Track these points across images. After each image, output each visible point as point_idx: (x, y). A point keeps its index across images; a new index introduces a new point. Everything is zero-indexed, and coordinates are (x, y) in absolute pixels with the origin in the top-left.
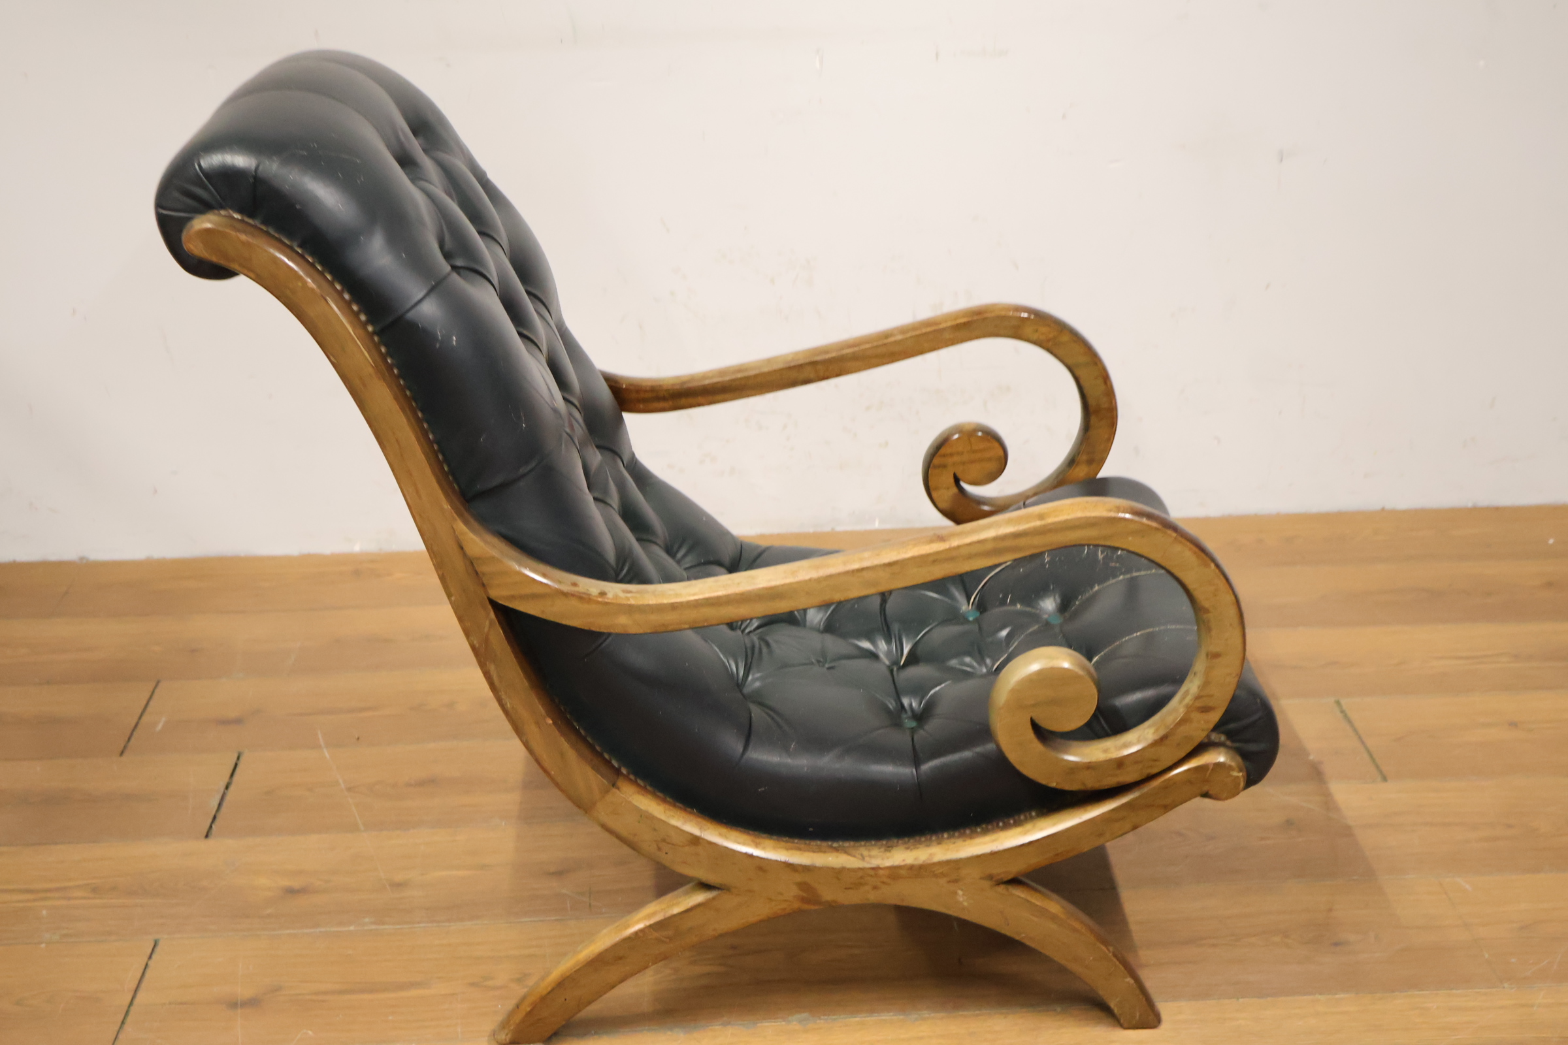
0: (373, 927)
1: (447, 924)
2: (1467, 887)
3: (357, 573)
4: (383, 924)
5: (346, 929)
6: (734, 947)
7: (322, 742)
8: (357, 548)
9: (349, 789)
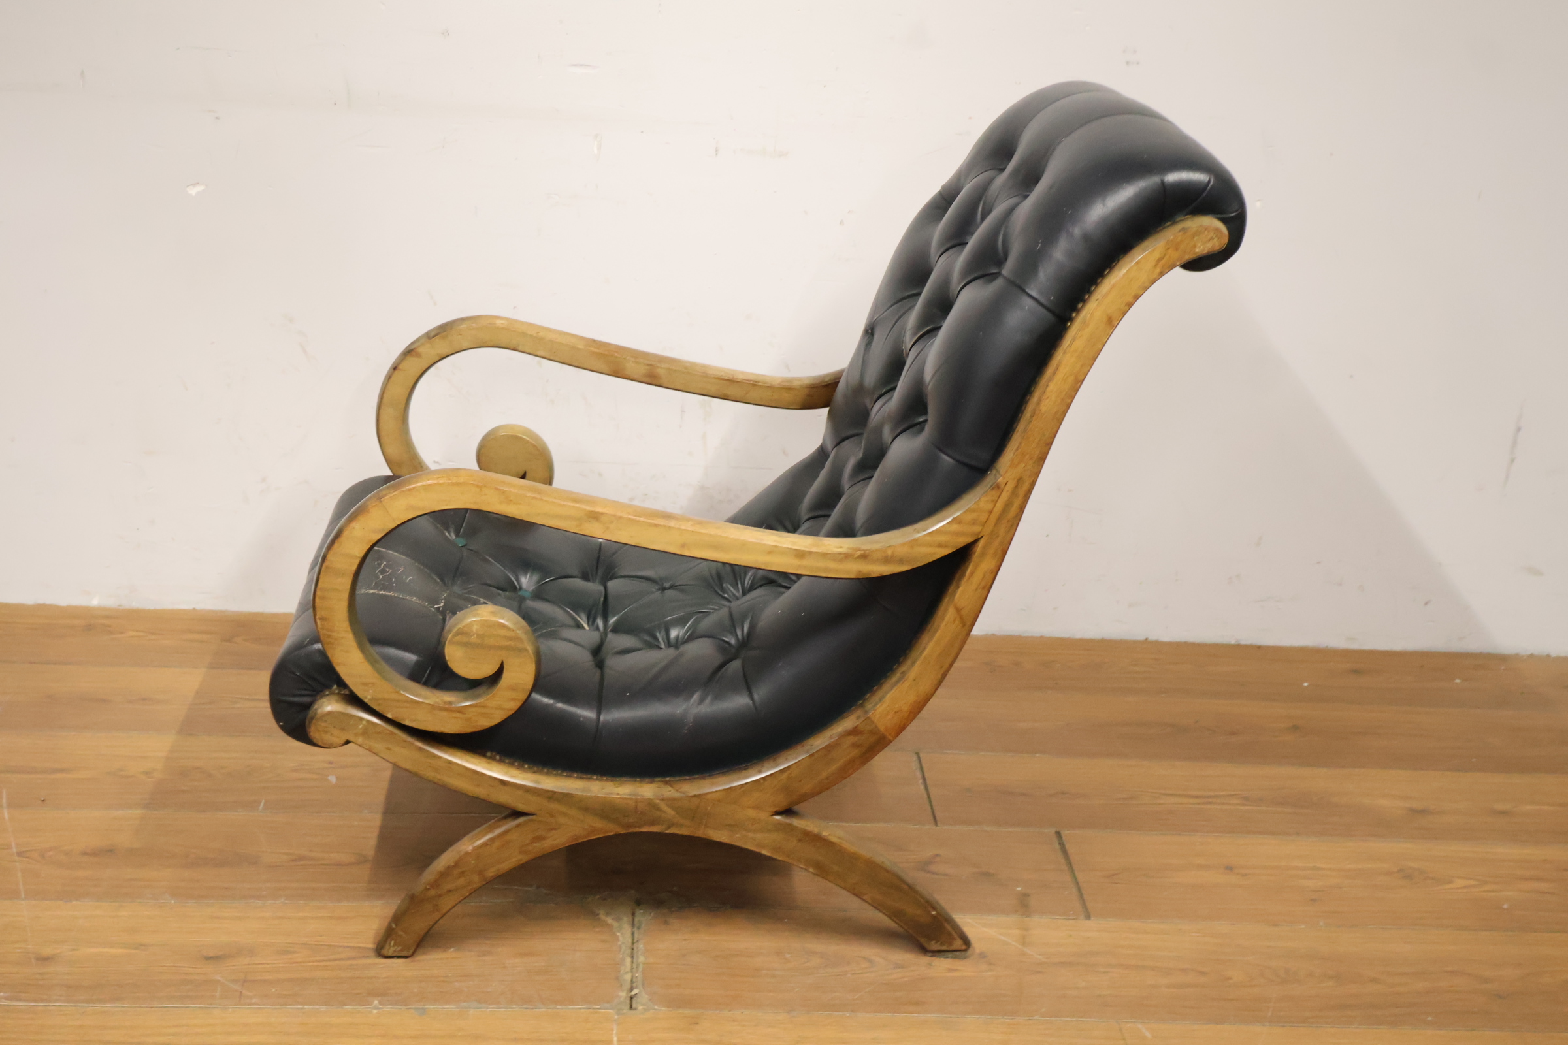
0: (6, 1002)
1: (85, 1005)
2: (1148, 1034)
3: (89, 628)
4: (18, 1000)
7: (4, 801)
8: (95, 602)
9: (20, 854)
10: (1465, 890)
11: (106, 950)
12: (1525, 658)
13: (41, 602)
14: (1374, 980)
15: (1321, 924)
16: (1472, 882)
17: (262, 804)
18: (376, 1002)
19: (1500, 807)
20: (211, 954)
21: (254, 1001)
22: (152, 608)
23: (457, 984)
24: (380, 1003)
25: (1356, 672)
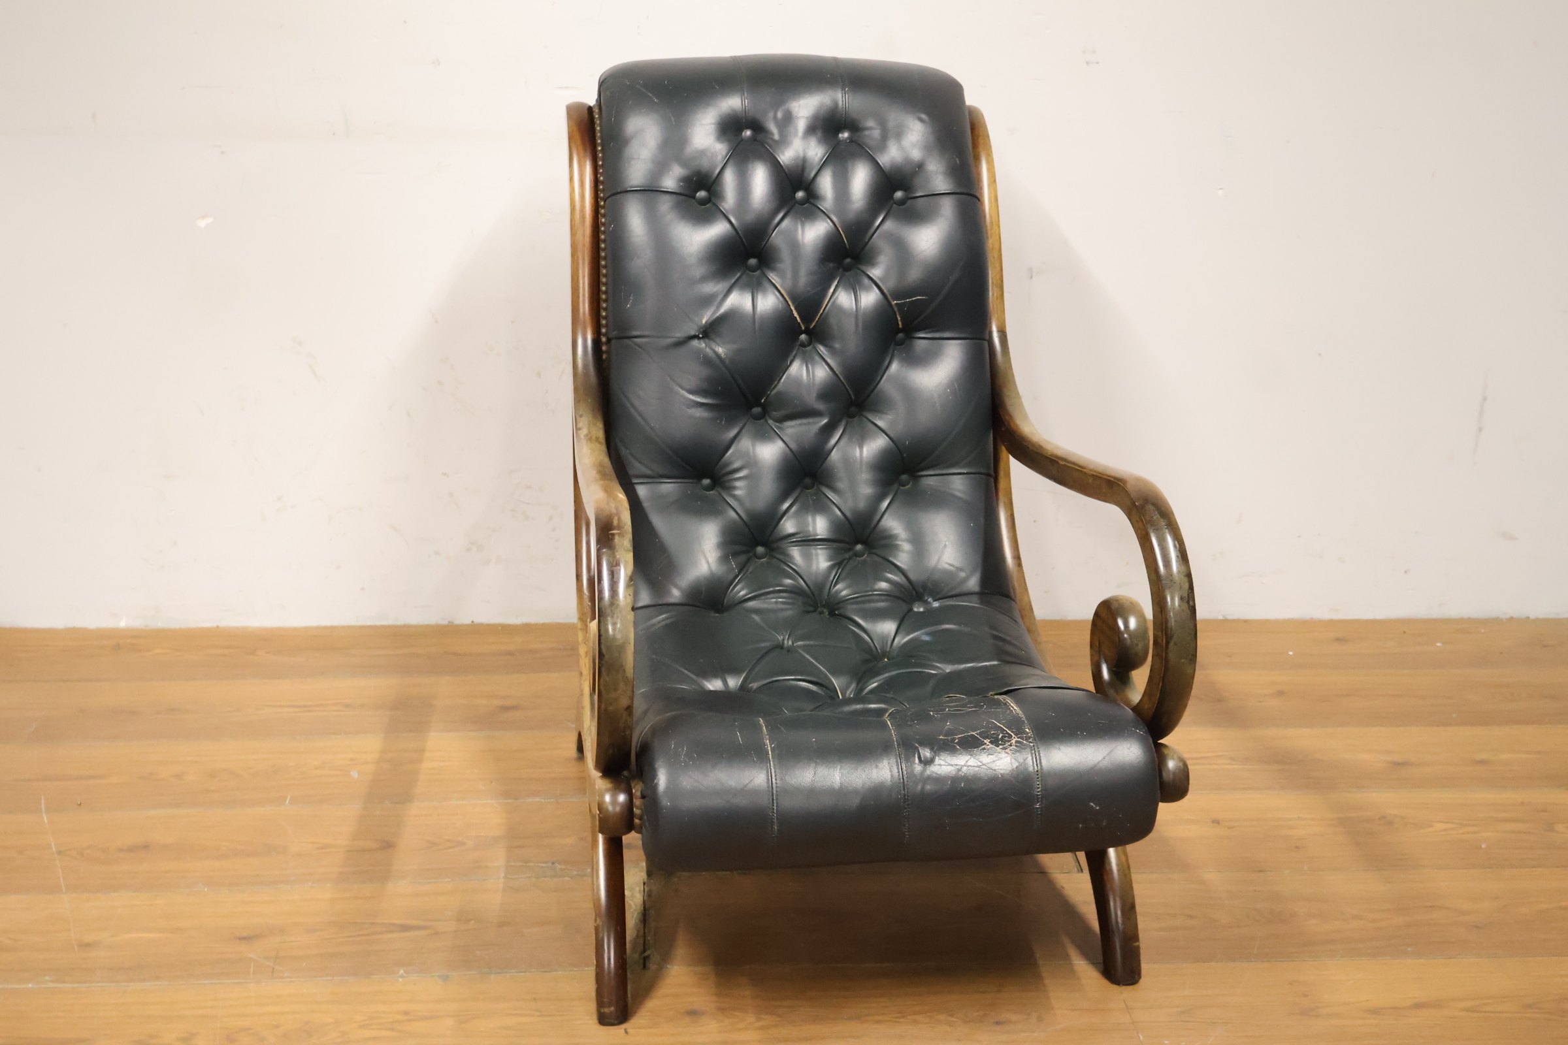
0: (51, 985)
1: (126, 984)
3: (117, 648)
4: (64, 982)
5: (24, 986)
6: (406, 1013)
7: (43, 806)
8: (122, 624)
9: (59, 853)
10: (1444, 833)
11: (145, 935)
12: (1505, 621)
13: (71, 625)
14: (1355, 917)
15: (1306, 868)
16: (1452, 826)
17: (288, 800)
18: (402, 971)
19: (1479, 757)
20: (244, 934)
21: (286, 975)
22: (177, 627)
23: (478, 953)
24: (405, 972)
25: (1339, 640)
